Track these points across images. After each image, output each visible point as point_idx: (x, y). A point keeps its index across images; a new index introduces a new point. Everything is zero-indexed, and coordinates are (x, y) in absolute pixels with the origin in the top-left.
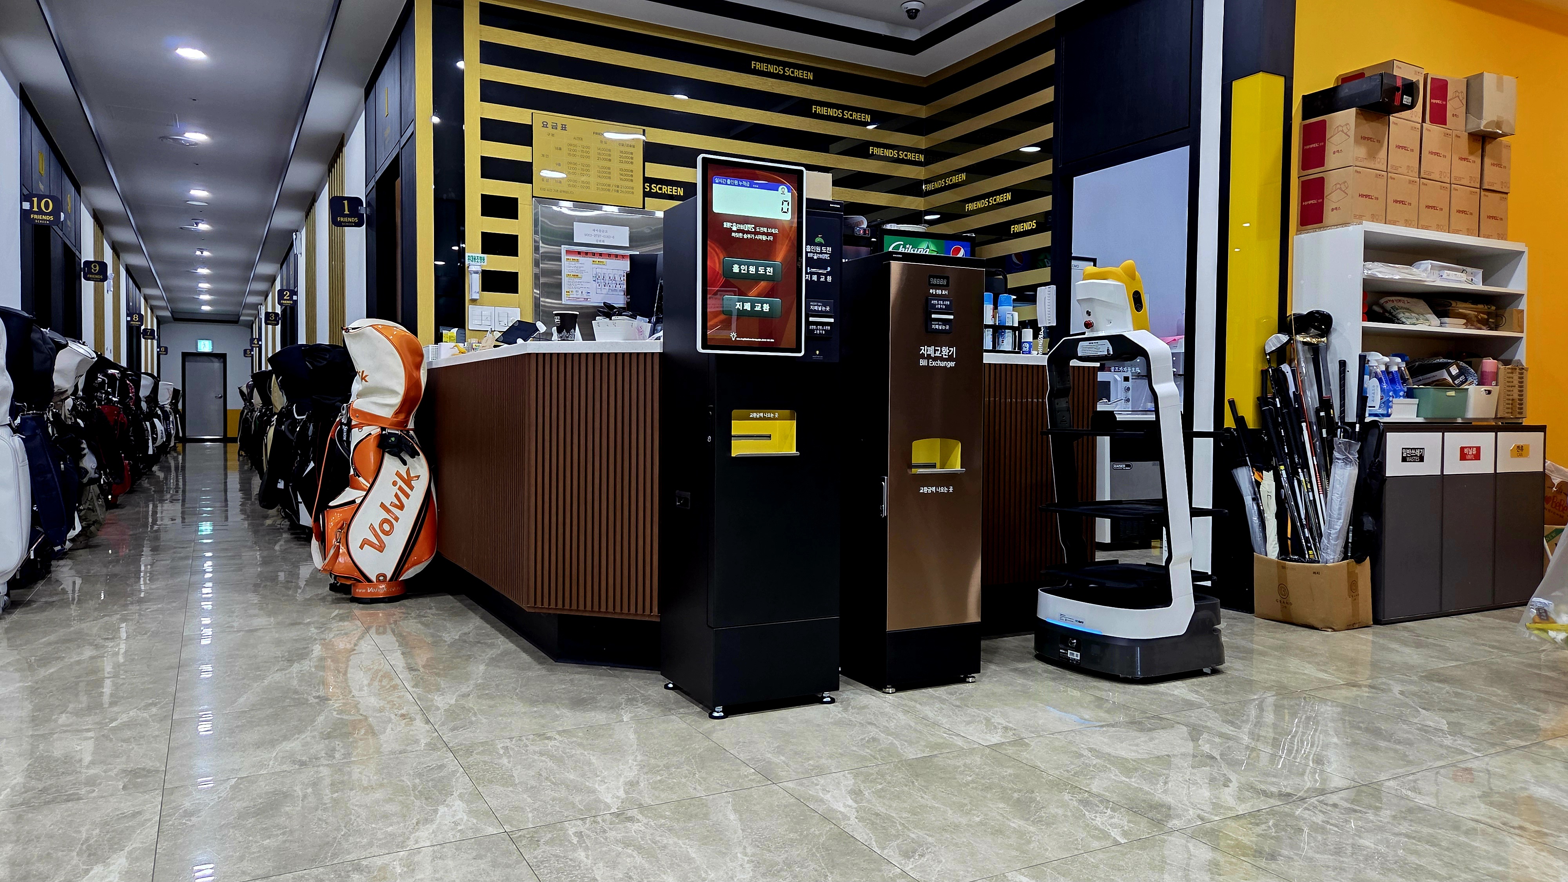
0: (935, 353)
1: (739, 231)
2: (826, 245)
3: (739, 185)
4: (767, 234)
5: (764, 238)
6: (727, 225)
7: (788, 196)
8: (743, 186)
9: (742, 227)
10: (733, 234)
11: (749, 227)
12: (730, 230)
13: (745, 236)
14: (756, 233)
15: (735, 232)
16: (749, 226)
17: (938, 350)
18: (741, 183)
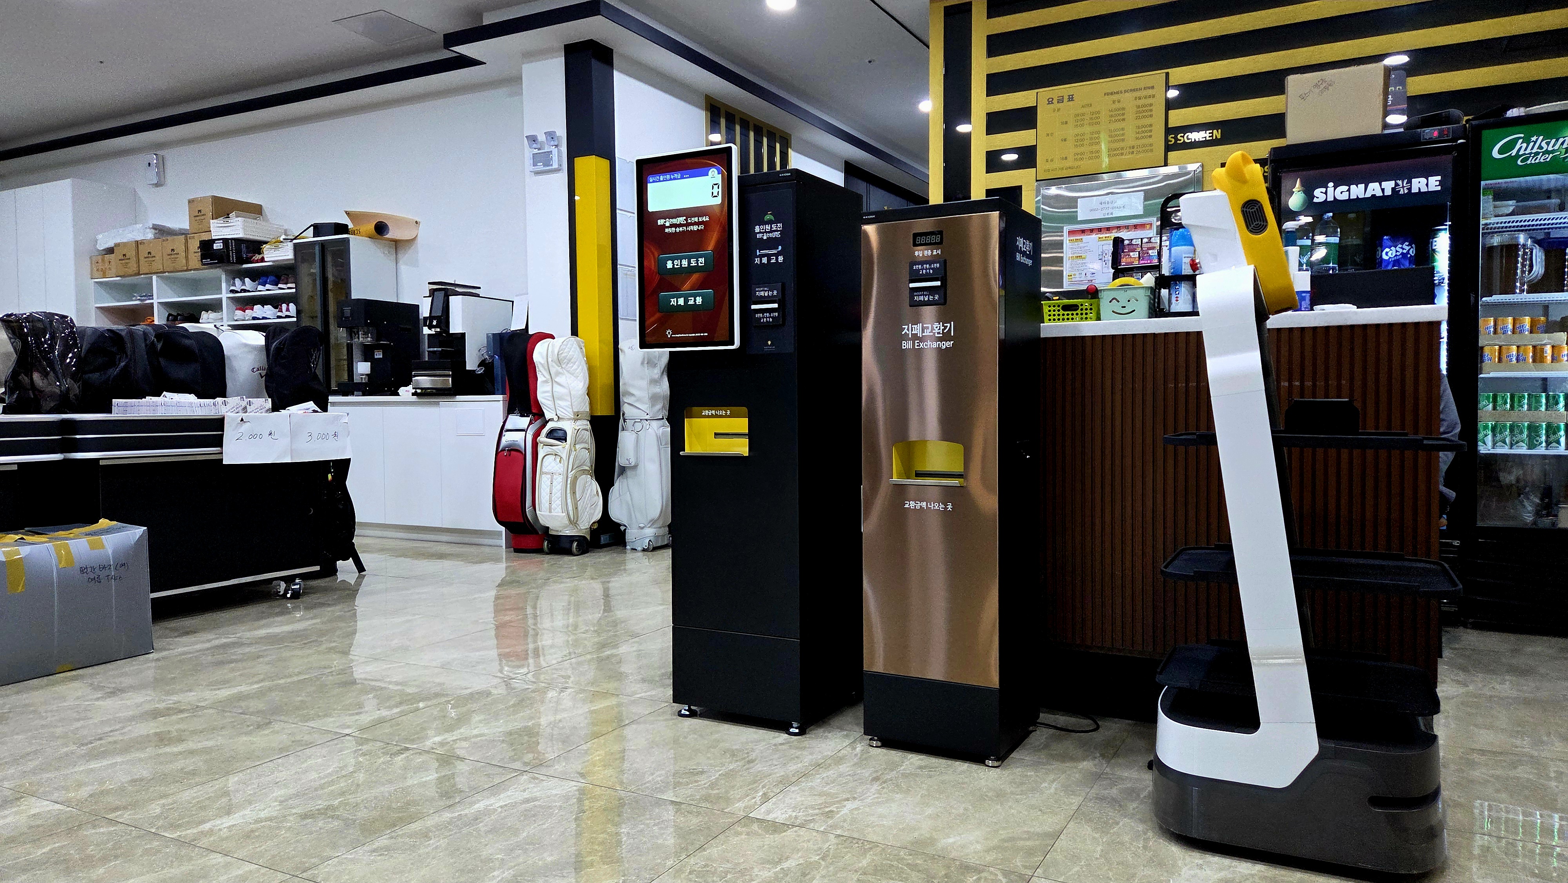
0: (923, 332)
1: (672, 226)
2: (776, 222)
4: (698, 224)
5: (695, 228)
6: (660, 222)
7: (718, 179)
8: (675, 179)
9: (674, 221)
10: (667, 230)
11: (681, 220)
12: (664, 227)
13: (678, 230)
14: (688, 225)
15: (668, 227)
17: (928, 328)
18: (672, 177)
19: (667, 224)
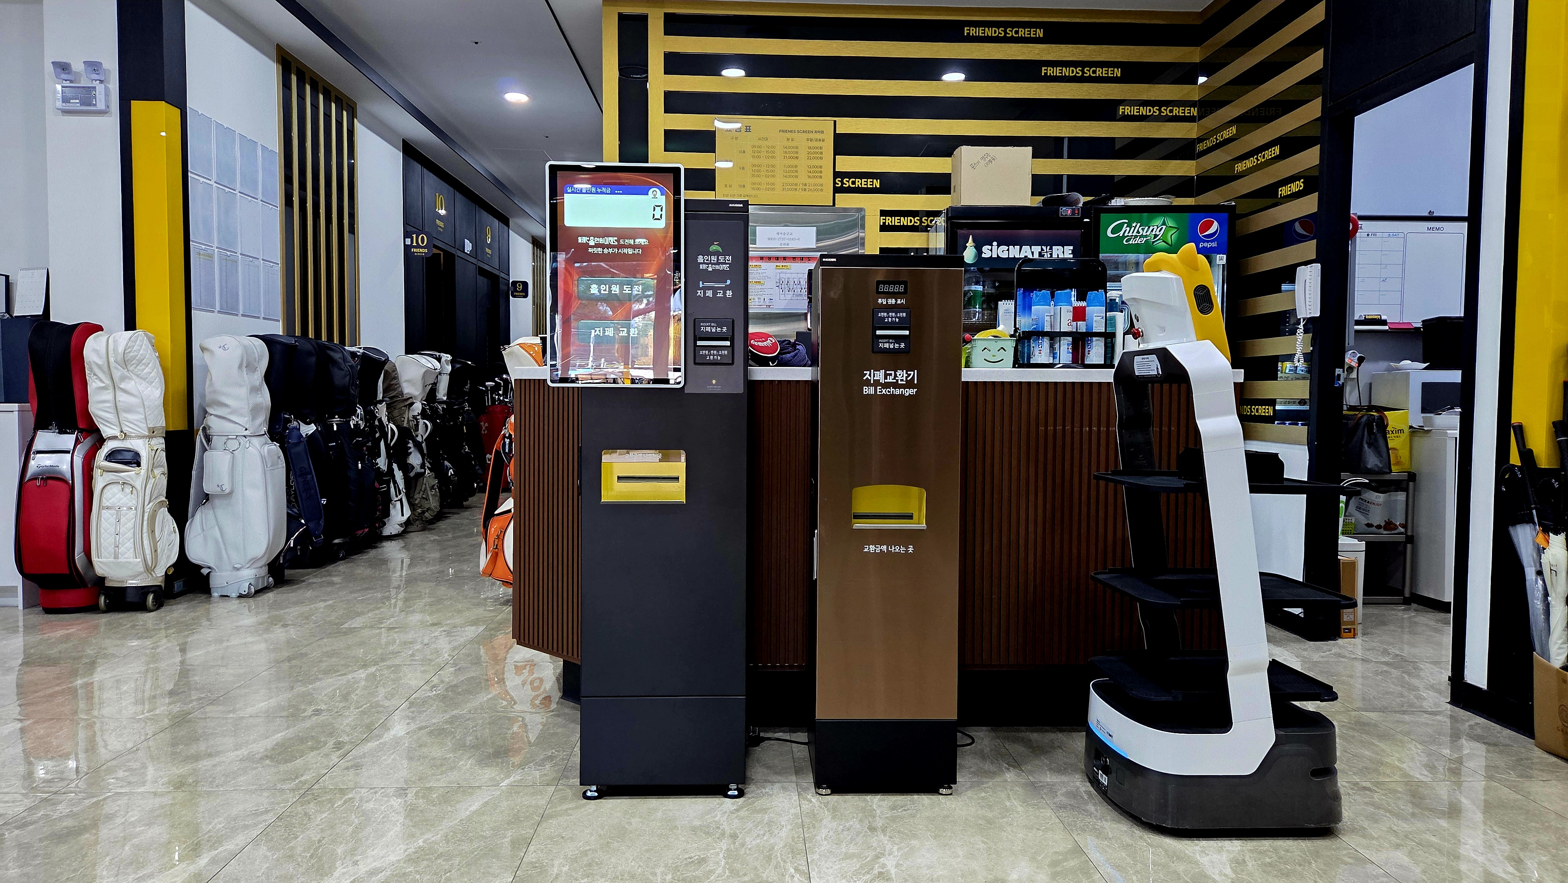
0: (886, 378)
1: (597, 246)
2: (724, 254)
3: (597, 193)
4: (634, 247)
5: (630, 251)
6: (582, 240)
7: (662, 200)
8: (602, 193)
9: (601, 241)
10: (590, 250)
11: (612, 240)
12: (587, 245)
13: (606, 251)
14: (619, 247)
15: (592, 247)
16: (610, 238)
17: (891, 375)
18: (599, 190)
19: (592, 243)
